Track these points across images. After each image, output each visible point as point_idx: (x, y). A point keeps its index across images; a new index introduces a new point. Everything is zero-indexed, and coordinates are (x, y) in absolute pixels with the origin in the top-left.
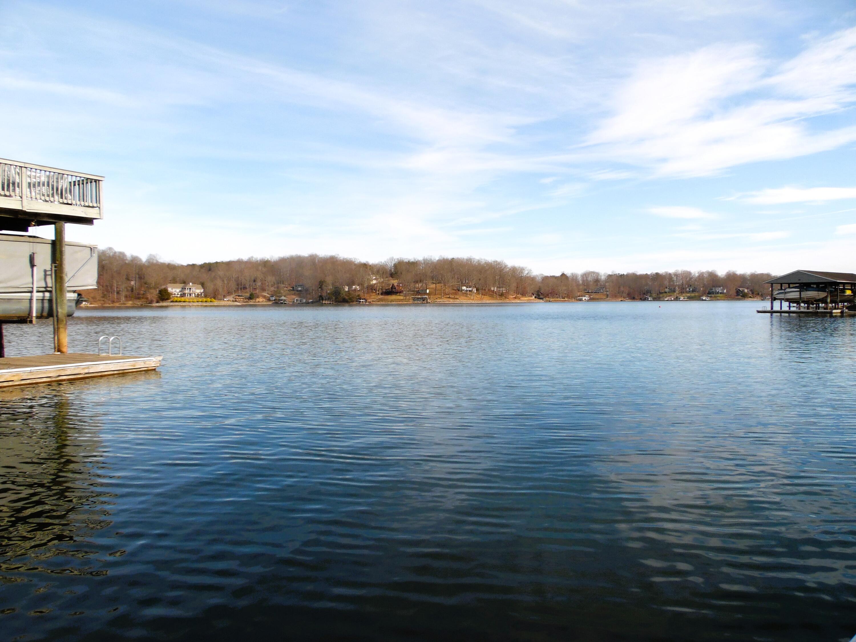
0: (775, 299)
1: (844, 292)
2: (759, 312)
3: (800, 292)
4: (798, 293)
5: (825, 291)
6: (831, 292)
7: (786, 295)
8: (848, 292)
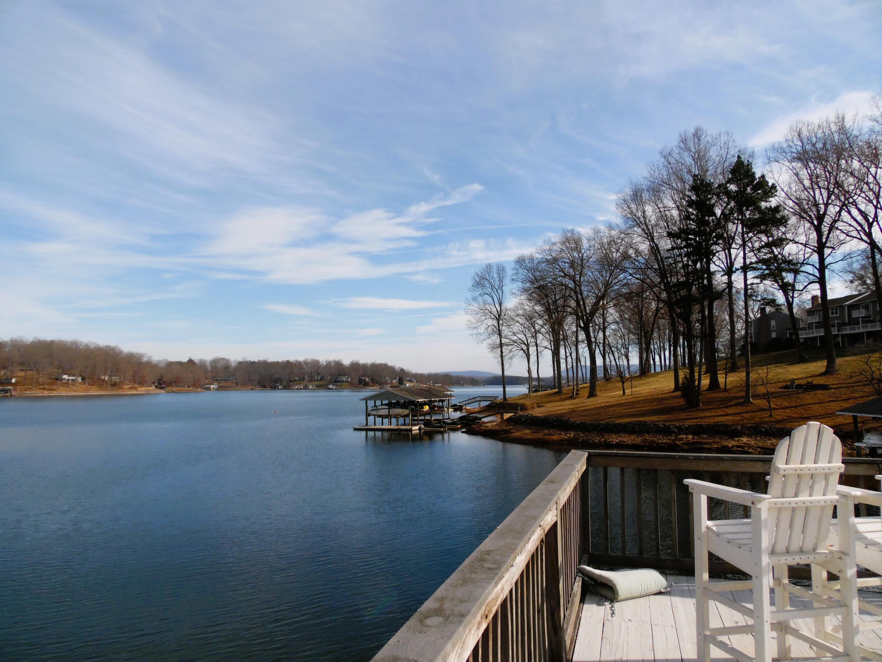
0: (369, 415)
1: (423, 408)
2: (355, 429)
3: (389, 409)
4: (387, 410)
5: (408, 409)
6: (412, 409)
7: (379, 411)
8: (426, 408)
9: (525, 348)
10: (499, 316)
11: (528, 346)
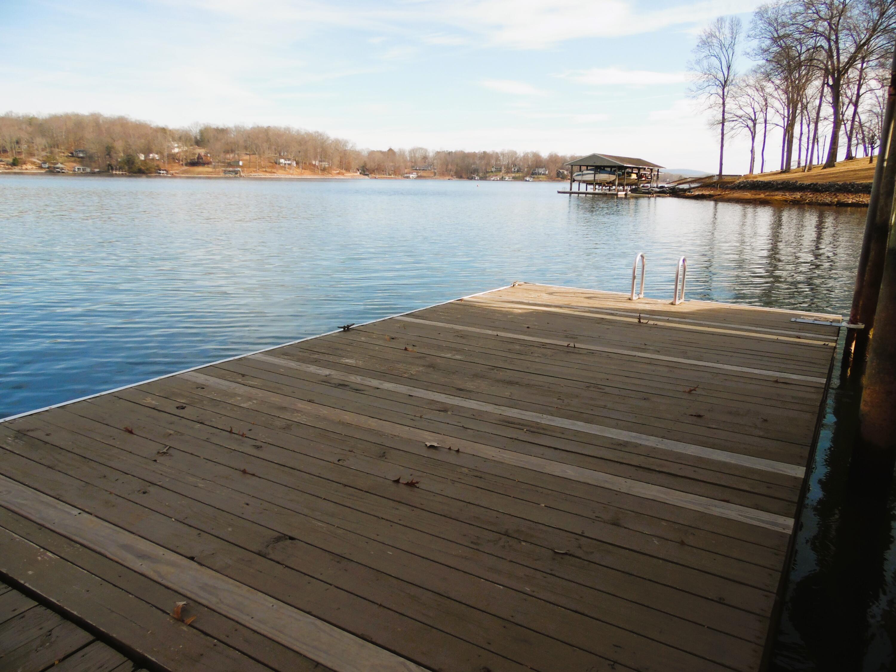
0: (574, 181)
1: (630, 176)
2: (559, 192)
3: (595, 174)
4: (593, 175)
5: (615, 174)
6: (619, 175)
7: (584, 177)
8: (634, 176)
9: (751, 124)
10: (725, 82)
11: (754, 121)
